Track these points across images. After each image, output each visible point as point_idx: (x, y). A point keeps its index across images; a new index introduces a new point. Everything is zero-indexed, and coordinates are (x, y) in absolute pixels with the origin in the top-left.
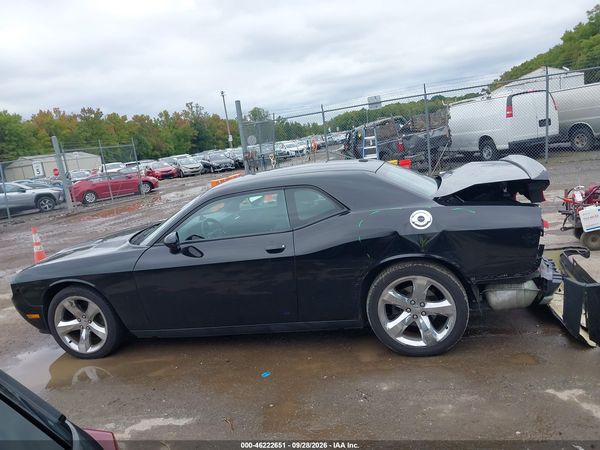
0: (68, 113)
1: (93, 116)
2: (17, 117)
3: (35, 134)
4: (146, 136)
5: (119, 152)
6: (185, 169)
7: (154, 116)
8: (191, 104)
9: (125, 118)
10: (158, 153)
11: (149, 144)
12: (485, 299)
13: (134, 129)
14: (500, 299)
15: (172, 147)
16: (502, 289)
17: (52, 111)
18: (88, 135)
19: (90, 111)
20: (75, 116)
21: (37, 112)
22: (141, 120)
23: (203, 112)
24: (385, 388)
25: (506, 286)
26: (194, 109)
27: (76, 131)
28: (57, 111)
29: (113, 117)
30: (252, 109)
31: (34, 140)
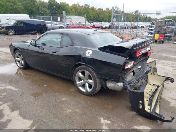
0: (81, 5)
1: (87, 7)
2: (68, 5)
3: (72, 10)
4: (101, 15)
5: (92, 18)
6: (104, 26)
7: (104, 9)
8: (116, 6)
9: (96, 8)
10: (103, 20)
11: (101, 17)
12: (106, 84)
13: (98, 12)
14: (109, 85)
15: (107, 19)
16: (111, 82)
17: (77, 4)
18: (85, 12)
19: (87, 5)
20: (83, 6)
21: (73, 4)
22: (100, 10)
23: (119, 10)
24: (63, 99)
25: (113, 82)
26: (117, 8)
27: (82, 10)
28: (78, 4)
29: (93, 8)
30: (135, 10)
31: (71, 11)
